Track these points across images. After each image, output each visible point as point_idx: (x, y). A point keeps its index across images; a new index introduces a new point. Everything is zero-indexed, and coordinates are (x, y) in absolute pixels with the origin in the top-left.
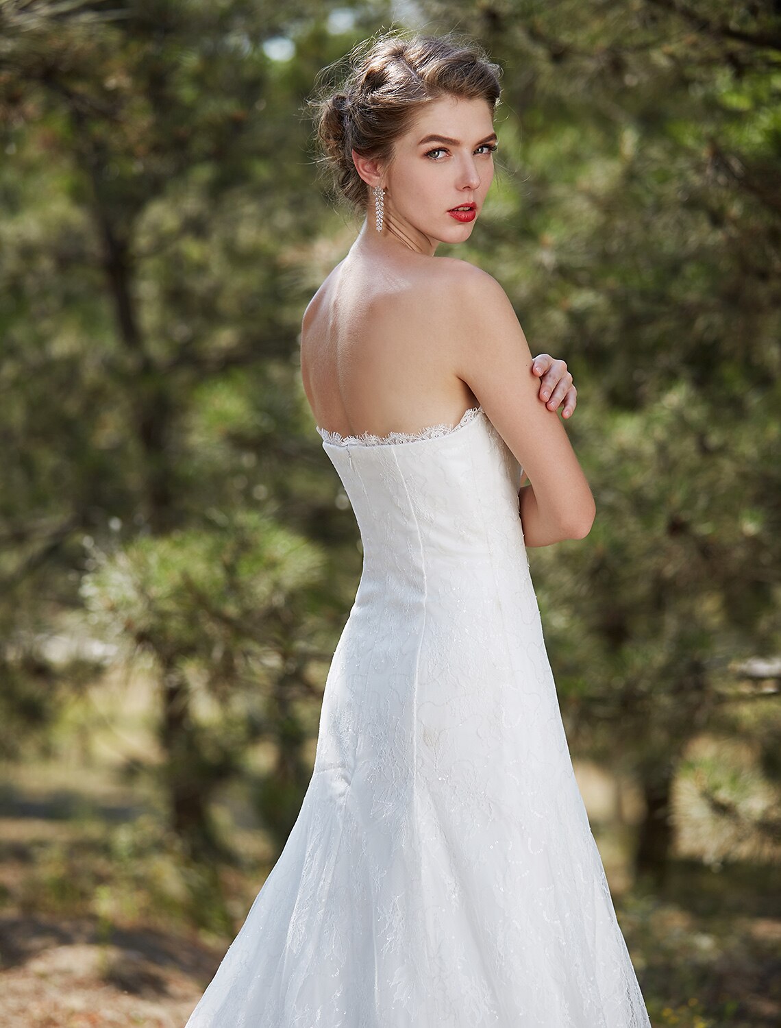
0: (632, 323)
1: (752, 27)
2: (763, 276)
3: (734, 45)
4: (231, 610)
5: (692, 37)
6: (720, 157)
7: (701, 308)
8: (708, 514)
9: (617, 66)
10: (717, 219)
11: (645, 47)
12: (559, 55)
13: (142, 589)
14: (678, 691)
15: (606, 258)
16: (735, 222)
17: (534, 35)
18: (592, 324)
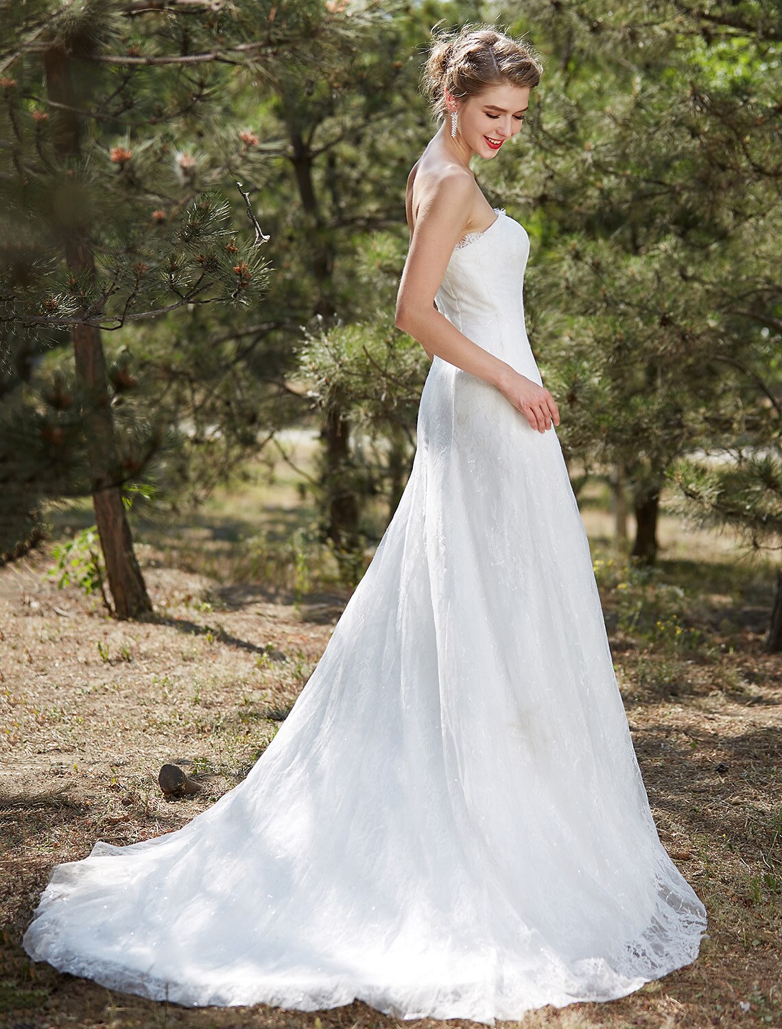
0: (640, 197)
1: (718, 12)
2: (723, 168)
3: (706, 23)
4: (392, 370)
5: (680, 18)
6: (696, 94)
7: (684, 187)
8: (685, 315)
9: (634, 36)
10: (695, 133)
11: (650, 25)
12: (596, 29)
13: (336, 358)
14: (666, 426)
15: (624, 157)
16: (705, 134)
17: (582, 16)
18: (615, 197)
